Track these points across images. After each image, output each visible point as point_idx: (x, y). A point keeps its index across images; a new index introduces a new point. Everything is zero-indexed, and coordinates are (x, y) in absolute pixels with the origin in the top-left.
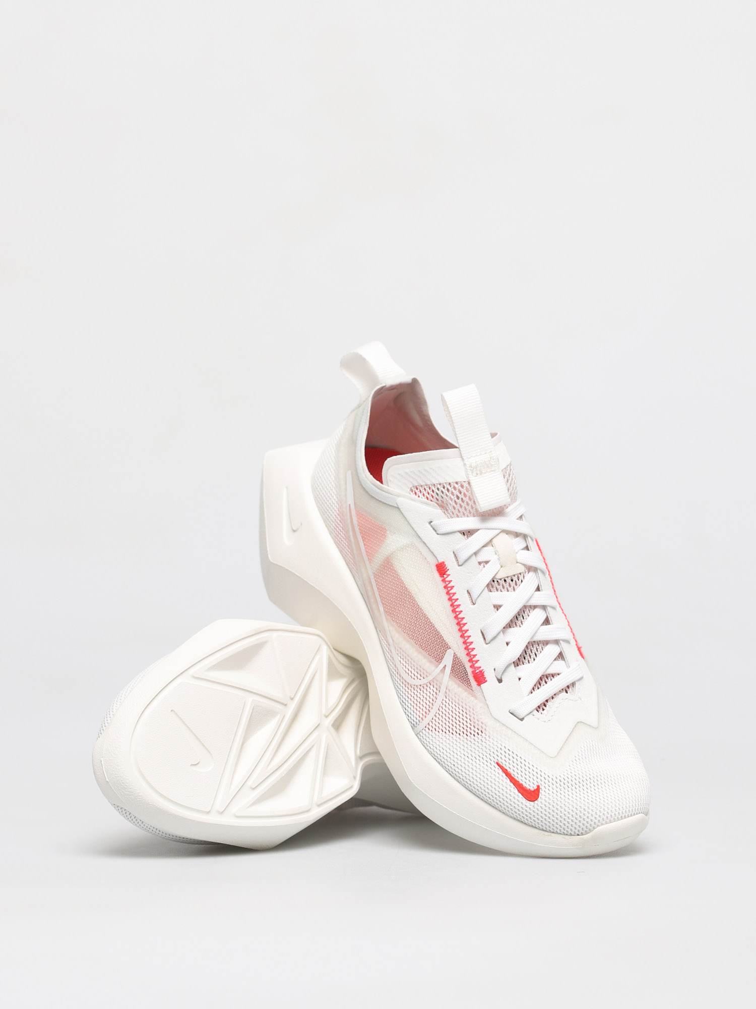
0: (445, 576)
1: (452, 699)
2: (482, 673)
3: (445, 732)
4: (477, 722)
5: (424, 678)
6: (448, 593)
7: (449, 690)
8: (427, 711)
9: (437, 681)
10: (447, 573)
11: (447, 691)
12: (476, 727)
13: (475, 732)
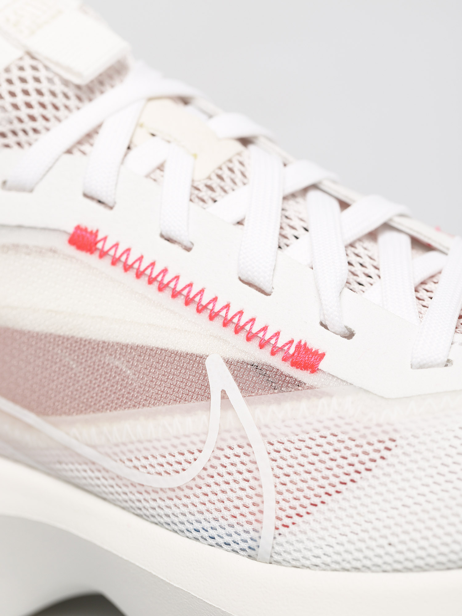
0: (100, 245)
1: (286, 435)
2: (302, 348)
3: (323, 502)
4: (367, 432)
5: (200, 451)
6: (127, 268)
7: (267, 426)
8: (256, 500)
9: (228, 431)
10: (100, 236)
11: (265, 431)
12: (374, 440)
13: (378, 451)
